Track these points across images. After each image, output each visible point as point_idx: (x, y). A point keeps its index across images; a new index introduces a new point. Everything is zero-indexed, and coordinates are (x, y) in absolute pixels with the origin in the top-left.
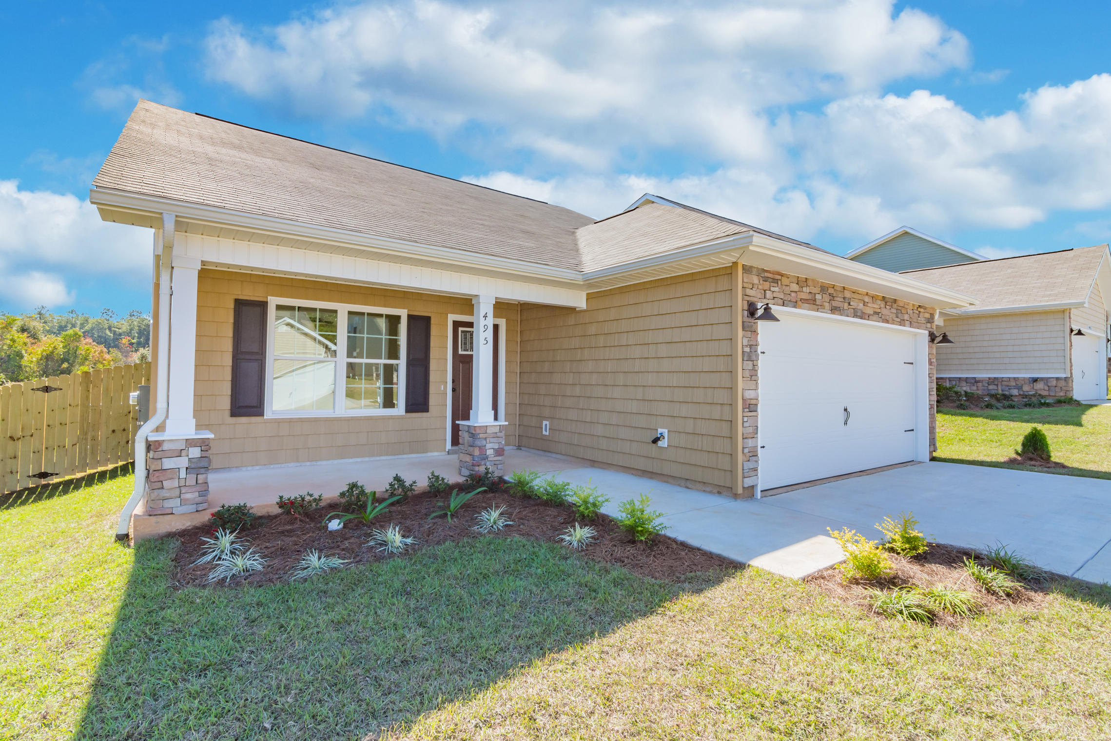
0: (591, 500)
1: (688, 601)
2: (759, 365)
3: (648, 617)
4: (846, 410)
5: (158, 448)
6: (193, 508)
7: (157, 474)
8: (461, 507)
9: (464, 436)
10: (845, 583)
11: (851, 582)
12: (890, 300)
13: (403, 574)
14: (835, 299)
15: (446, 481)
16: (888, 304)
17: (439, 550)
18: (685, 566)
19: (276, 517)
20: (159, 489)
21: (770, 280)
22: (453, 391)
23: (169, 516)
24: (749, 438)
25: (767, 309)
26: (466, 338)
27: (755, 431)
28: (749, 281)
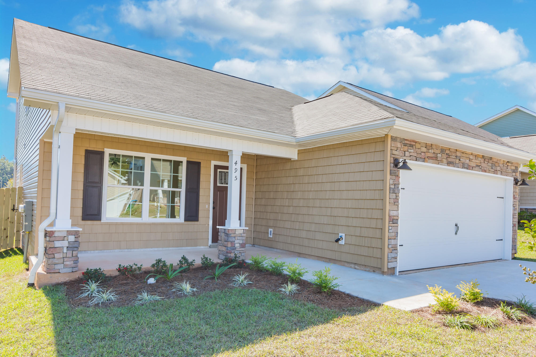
0: (297, 271)
1: (346, 319)
2: (400, 196)
3: (325, 324)
4: (456, 225)
5: (52, 235)
6: (70, 270)
7: (52, 250)
8: (222, 274)
9: (222, 236)
10: (433, 313)
11: (437, 313)
12: (488, 158)
13: (194, 303)
14: (450, 157)
15: (211, 261)
16: (486, 160)
17: (212, 294)
18: (348, 305)
19: (115, 277)
20: (52, 258)
21: (408, 145)
22: (213, 209)
23: (57, 274)
24: (392, 239)
25: (405, 163)
26: (221, 176)
27: (396, 235)
28: (394, 146)
